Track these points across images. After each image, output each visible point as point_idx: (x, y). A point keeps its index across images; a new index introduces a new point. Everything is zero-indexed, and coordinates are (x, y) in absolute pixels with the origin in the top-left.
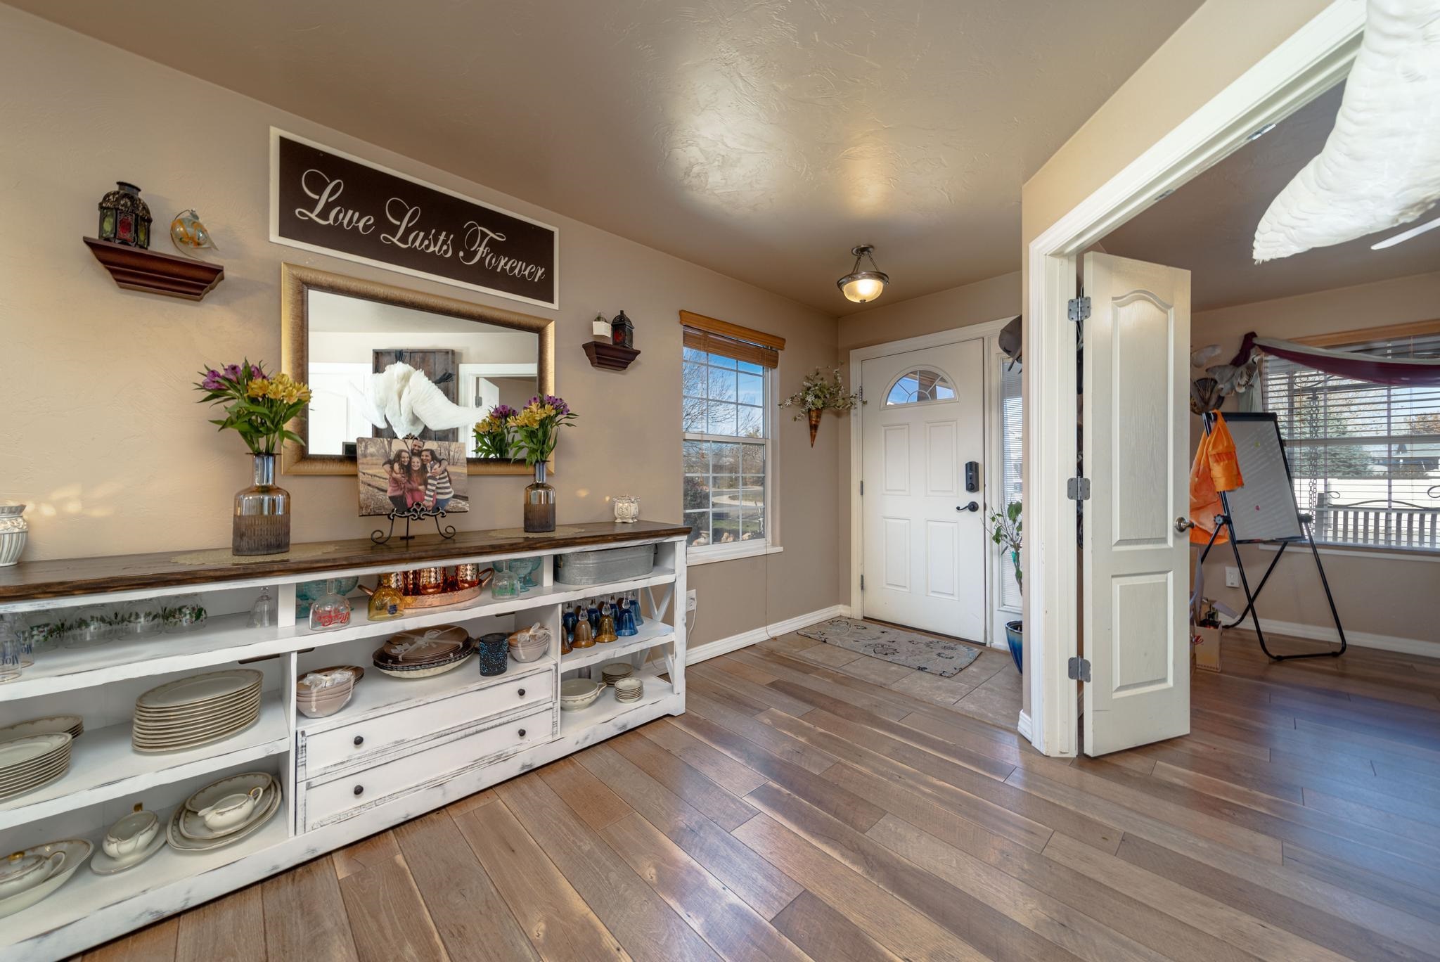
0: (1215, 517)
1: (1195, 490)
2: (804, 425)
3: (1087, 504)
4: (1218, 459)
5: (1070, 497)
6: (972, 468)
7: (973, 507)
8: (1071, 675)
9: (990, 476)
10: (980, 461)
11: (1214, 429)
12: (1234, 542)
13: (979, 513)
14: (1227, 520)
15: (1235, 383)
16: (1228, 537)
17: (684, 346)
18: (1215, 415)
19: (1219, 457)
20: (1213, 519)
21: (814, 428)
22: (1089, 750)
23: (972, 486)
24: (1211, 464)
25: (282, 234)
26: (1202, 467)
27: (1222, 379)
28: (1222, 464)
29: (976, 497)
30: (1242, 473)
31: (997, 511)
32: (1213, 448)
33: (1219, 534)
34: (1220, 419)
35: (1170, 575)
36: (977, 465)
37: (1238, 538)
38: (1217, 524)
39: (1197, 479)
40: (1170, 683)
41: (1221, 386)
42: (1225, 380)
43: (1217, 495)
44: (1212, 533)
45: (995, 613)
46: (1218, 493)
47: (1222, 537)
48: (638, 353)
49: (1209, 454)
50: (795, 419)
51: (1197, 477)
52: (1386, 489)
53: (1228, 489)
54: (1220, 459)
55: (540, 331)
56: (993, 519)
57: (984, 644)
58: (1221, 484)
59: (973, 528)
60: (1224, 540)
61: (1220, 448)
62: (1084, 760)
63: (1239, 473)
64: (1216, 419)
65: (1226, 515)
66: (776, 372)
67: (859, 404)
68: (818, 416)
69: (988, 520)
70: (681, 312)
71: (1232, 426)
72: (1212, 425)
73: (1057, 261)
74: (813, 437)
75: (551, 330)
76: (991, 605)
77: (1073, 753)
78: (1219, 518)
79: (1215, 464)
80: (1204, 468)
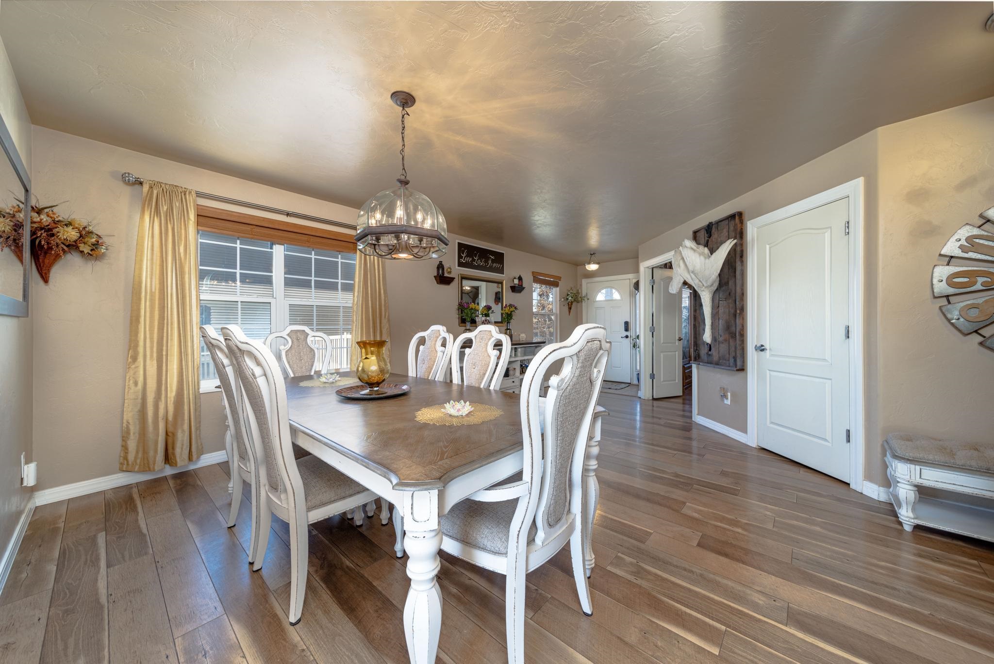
2: (566, 308)
3: (654, 333)
5: (650, 331)
6: (627, 324)
7: (627, 337)
8: (651, 378)
9: (632, 326)
10: (629, 321)
13: (629, 339)
17: (534, 282)
21: (570, 308)
22: (654, 397)
23: (627, 329)
25: (458, 266)
29: (628, 333)
31: (634, 337)
35: (677, 352)
36: (628, 322)
40: (677, 381)
45: (634, 372)
48: (524, 288)
50: (564, 305)
55: (502, 283)
56: (633, 340)
57: (630, 383)
59: (627, 343)
62: (654, 399)
66: (558, 289)
67: (586, 299)
68: (572, 304)
69: (632, 340)
70: (533, 272)
73: (647, 269)
74: (570, 312)
75: (504, 282)
76: (633, 369)
77: (651, 398)
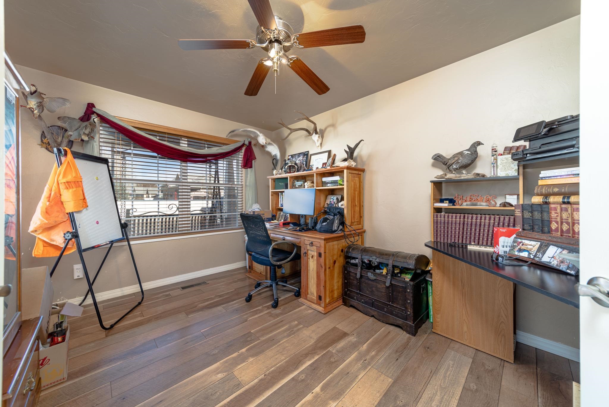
0: (65, 234)
1: (47, 212)
4: (68, 186)
11: (65, 161)
12: (81, 251)
14: (76, 235)
15: (82, 133)
16: (76, 248)
18: (66, 151)
19: (68, 185)
20: (63, 235)
24: (62, 190)
26: (53, 193)
27: (71, 128)
28: (71, 190)
30: (86, 198)
32: (64, 177)
33: (68, 246)
34: (70, 155)
37: (83, 247)
38: (66, 239)
39: (48, 203)
41: (70, 133)
42: (74, 129)
43: (67, 216)
44: (62, 246)
46: (67, 214)
47: (70, 249)
49: (59, 182)
51: (49, 201)
52: (157, 206)
53: (76, 210)
54: (70, 187)
58: (70, 207)
60: (73, 250)
61: (69, 178)
63: (84, 199)
64: (66, 155)
65: (74, 231)
71: (80, 164)
72: (63, 159)
78: (69, 234)
79: (66, 191)
80: (55, 193)
